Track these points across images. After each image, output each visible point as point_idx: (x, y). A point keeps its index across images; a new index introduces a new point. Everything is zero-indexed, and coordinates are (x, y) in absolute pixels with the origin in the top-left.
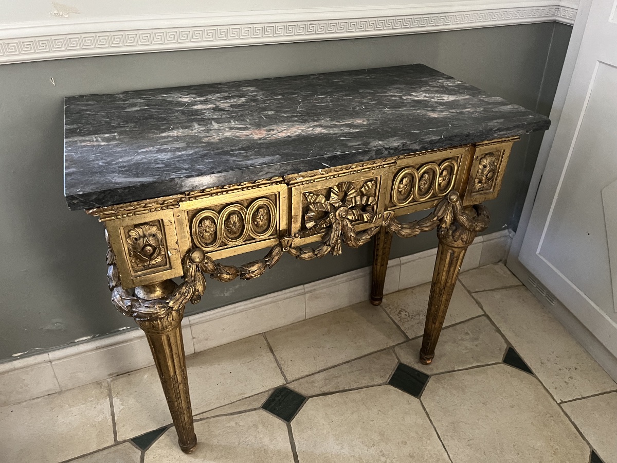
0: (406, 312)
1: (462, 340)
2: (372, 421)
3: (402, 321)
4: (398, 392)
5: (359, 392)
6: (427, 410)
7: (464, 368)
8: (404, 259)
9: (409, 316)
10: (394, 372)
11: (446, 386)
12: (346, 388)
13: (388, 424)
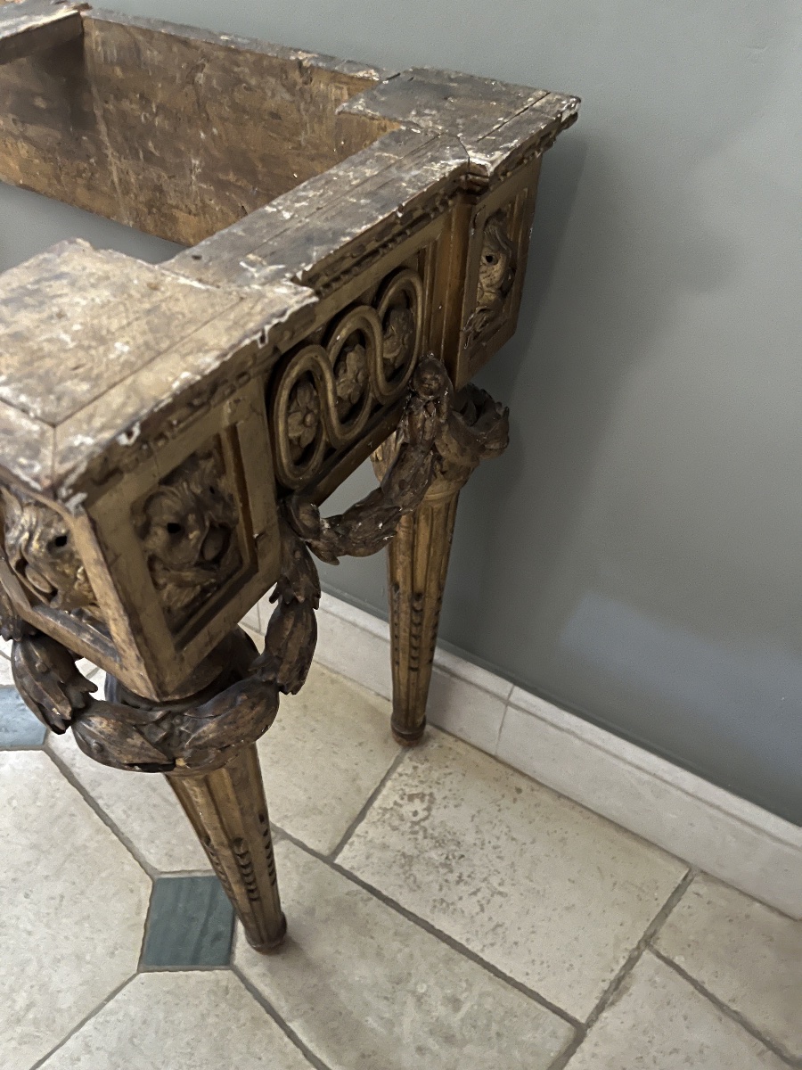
0: (428, 809)
1: (420, 999)
2: (27, 896)
3: (388, 816)
4: (138, 914)
5: (98, 831)
6: (111, 1004)
7: (311, 1046)
8: (521, 696)
9: (414, 823)
10: (199, 874)
11: (211, 1020)
12: (100, 802)
13: (30, 933)
